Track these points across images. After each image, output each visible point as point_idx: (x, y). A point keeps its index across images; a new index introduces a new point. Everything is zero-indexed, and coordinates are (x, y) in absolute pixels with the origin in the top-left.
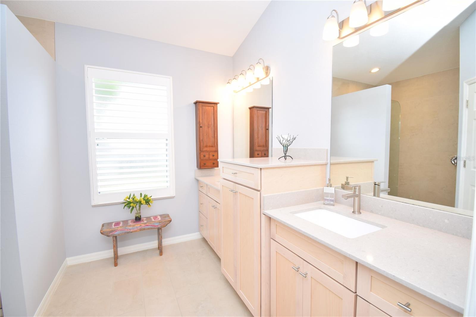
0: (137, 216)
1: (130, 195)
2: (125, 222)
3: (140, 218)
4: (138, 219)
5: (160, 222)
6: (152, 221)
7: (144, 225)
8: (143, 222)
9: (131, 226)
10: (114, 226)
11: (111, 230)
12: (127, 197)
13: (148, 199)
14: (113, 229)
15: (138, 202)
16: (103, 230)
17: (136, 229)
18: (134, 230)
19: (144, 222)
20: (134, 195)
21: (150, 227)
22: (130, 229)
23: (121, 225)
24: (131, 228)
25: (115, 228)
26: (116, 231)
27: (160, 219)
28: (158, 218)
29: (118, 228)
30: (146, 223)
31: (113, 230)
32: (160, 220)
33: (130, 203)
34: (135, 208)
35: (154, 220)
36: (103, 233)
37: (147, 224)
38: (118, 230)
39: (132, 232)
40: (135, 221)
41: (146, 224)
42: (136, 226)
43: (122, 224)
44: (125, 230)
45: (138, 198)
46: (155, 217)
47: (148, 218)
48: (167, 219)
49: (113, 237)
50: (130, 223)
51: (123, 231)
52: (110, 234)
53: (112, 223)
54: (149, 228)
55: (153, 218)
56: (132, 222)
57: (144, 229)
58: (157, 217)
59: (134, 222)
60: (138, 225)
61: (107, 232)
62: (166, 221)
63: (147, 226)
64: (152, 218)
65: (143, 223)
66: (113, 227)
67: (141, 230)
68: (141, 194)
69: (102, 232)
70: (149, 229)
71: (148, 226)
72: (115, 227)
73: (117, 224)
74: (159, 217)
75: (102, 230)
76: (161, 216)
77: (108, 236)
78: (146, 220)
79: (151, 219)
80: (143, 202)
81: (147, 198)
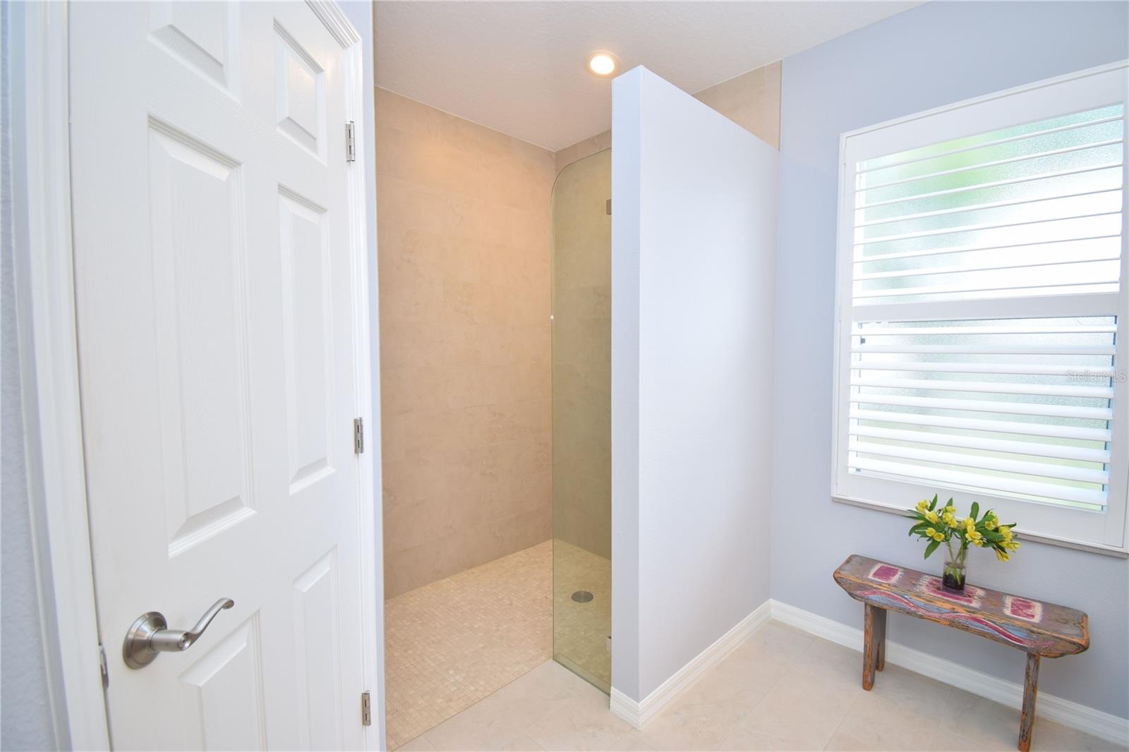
0: (950, 575)
1: (935, 500)
2: (912, 576)
3: (959, 583)
4: (953, 585)
5: (1033, 632)
6: (1001, 611)
7: (967, 615)
8: (966, 604)
9: (920, 597)
10: (876, 574)
11: (860, 581)
12: (922, 501)
13: (997, 530)
14: (866, 582)
15: (954, 530)
16: (841, 572)
17: (937, 615)
18: (930, 614)
19: (970, 602)
20: (950, 503)
21: (986, 630)
22: (917, 607)
23: (894, 580)
24: (920, 602)
25: (872, 581)
26: (874, 593)
27: (1037, 620)
28: (1029, 612)
29: (880, 584)
30: (974, 611)
31: (866, 585)
32: (1034, 625)
33: (928, 524)
34: (943, 546)
35: (1014, 612)
36: (838, 579)
37: (979, 616)
38: (881, 593)
39: (921, 617)
40: (941, 586)
41: (974, 615)
42: (939, 604)
43: (900, 581)
44: (902, 601)
45: (961, 516)
46: (1023, 604)
47: (994, 597)
48: (1070, 633)
49: (866, 604)
50: (924, 587)
51: (895, 601)
52: (858, 592)
53: (872, 562)
54: (987, 633)
55: (1012, 604)
56: (930, 583)
57: (966, 628)
58: (1029, 607)
59: (939, 589)
60: (945, 604)
61: (850, 584)
62: (1061, 639)
63: (976, 624)
64: (1008, 601)
65: (963, 606)
66: (871, 577)
67: (953, 624)
68: (975, 507)
69: (837, 576)
70: (983, 634)
71: (981, 625)
72: (873, 578)
73: (887, 572)
74: (1038, 611)
75: (839, 573)
76: (1047, 606)
77: (851, 594)
78: (981, 598)
79: (1003, 605)
80: (973, 535)
81: (993, 527)
